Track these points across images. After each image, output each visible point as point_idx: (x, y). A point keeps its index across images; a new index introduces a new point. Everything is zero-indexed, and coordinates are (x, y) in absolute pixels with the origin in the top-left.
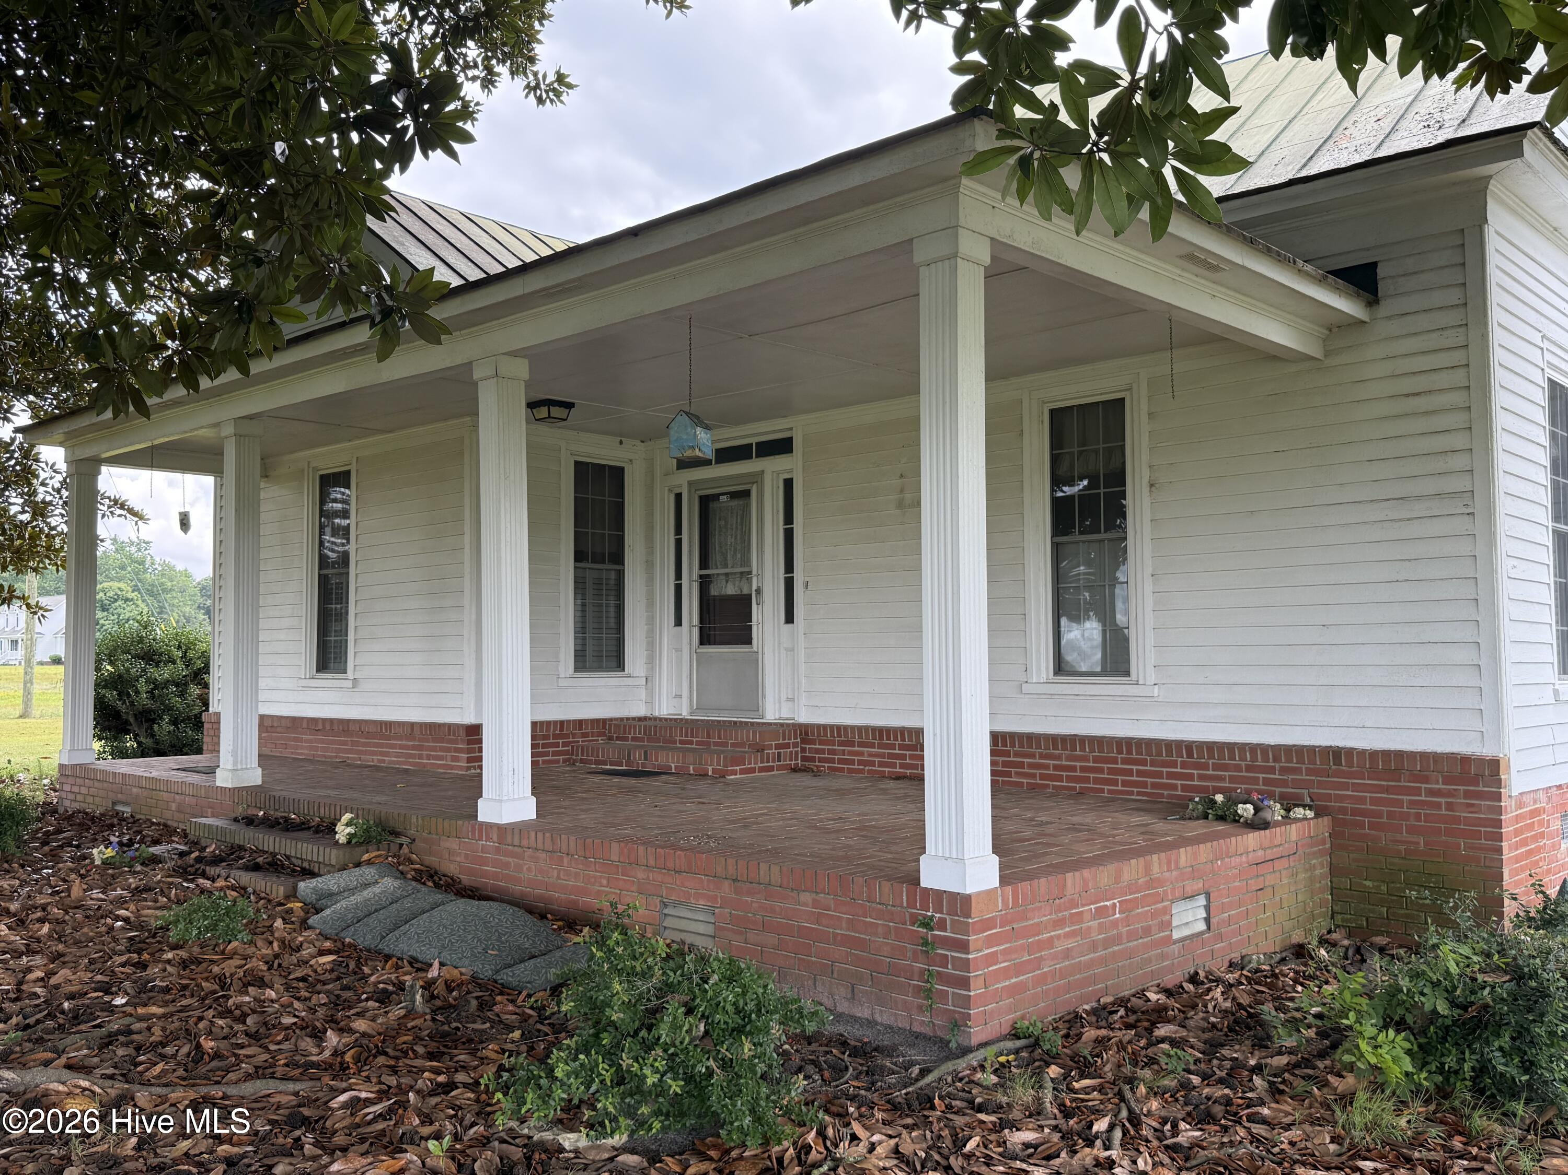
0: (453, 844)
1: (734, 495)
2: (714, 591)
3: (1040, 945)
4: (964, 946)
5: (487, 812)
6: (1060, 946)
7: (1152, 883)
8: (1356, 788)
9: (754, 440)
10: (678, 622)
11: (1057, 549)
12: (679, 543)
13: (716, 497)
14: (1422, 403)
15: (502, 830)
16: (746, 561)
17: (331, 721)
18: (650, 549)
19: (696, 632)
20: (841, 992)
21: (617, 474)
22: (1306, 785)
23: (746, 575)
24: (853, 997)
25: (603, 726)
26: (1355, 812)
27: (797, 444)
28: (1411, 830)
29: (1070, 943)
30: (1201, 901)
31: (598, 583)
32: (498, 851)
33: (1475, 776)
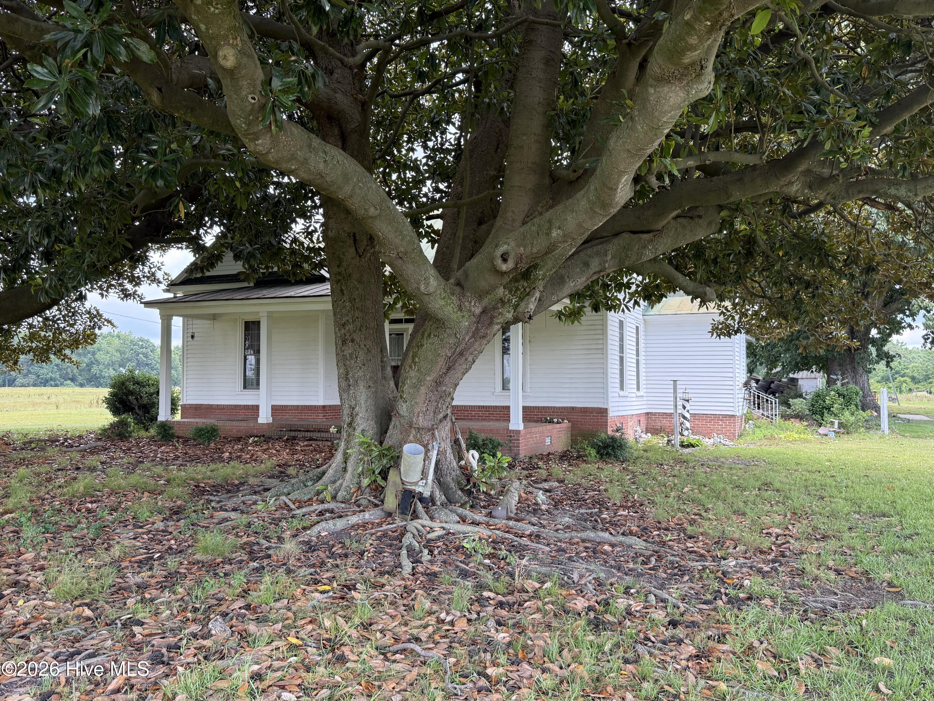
3: (528, 442)
4: (518, 440)
7: (543, 432)
8: (577, 416)
28: (589, 425)
29: (531, 442)
30: (550, 438)
33: (603, 412)
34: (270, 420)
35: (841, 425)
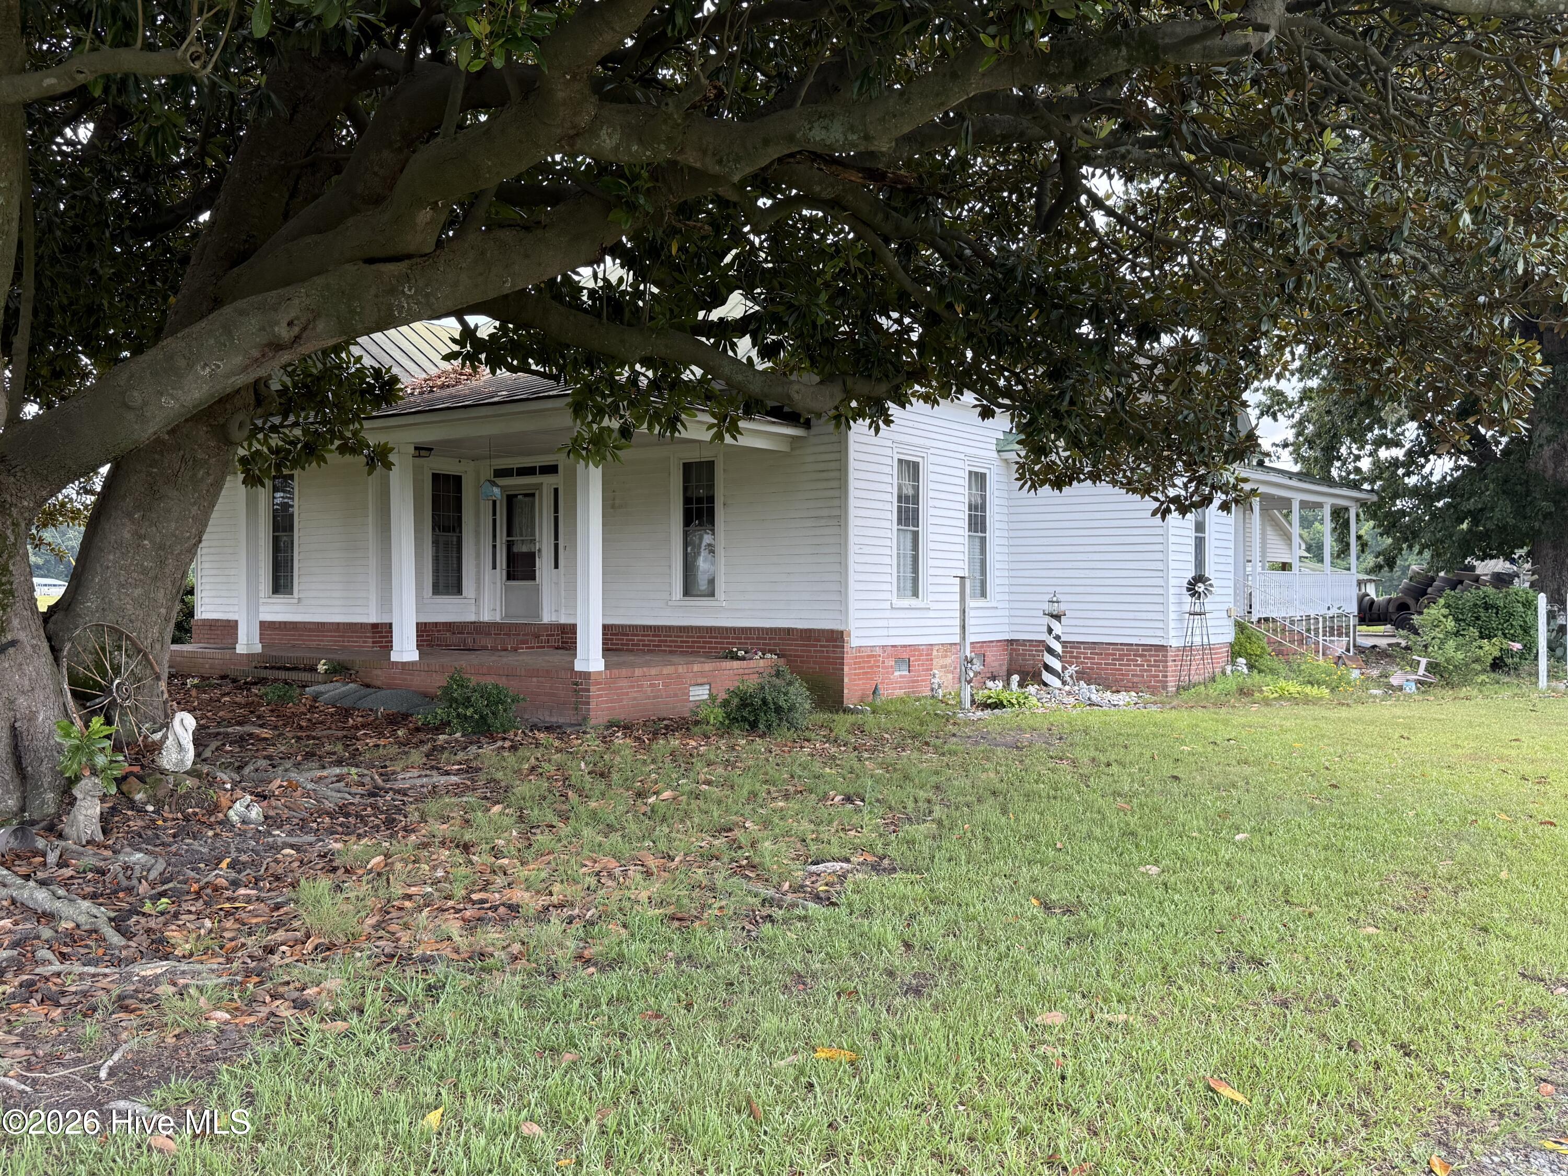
0: (379, 672)
1: (526, 495)
2: (516, 549)
3: (623, 694)
4: (588, 690)
5: (395, 657)
6: (631, 695)
7: (679, 676)
8: (796, 645)
9: (538, 465)
10: (494, 567)
11: (686, 534)
12: (494, 521)
13: (516, 496)
14: (824, 475)
15: (404, 664)
16: (533, 534)
17: (285, 623)
18: (478, 525)
19: (504, 573)
20: (547, 713)
21: (458, 480)
22: (778, 645)
23: (533, 541)
24: (551, 715)
25: (449, 626)
26: (795, 656)
27: (560, 469)
28: (815, 663)
29: (635, 695)
30: (707, 687)
31: (446, 544)
32: (401, 673)
33: (836, 638)
34: (258, 648)
35: (1433, 668)
